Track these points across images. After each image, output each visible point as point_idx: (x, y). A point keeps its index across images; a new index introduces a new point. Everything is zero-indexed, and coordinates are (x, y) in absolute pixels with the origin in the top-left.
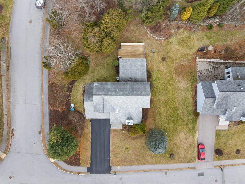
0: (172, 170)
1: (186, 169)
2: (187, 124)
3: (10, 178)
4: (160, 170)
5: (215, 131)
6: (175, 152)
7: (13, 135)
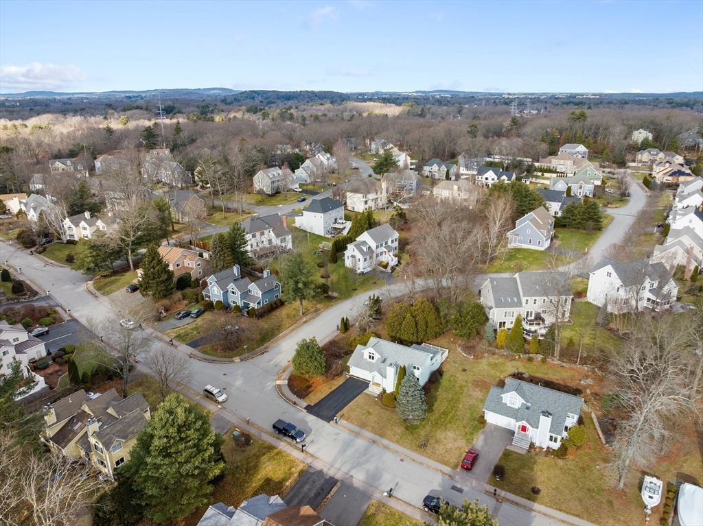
0: (413, 460)
1: (437, 470)
2: (464, 427)
3: (225, 375)
4: (397, 452)
5: (503, 449)
6: (431, 444)
7: (263, 353)
